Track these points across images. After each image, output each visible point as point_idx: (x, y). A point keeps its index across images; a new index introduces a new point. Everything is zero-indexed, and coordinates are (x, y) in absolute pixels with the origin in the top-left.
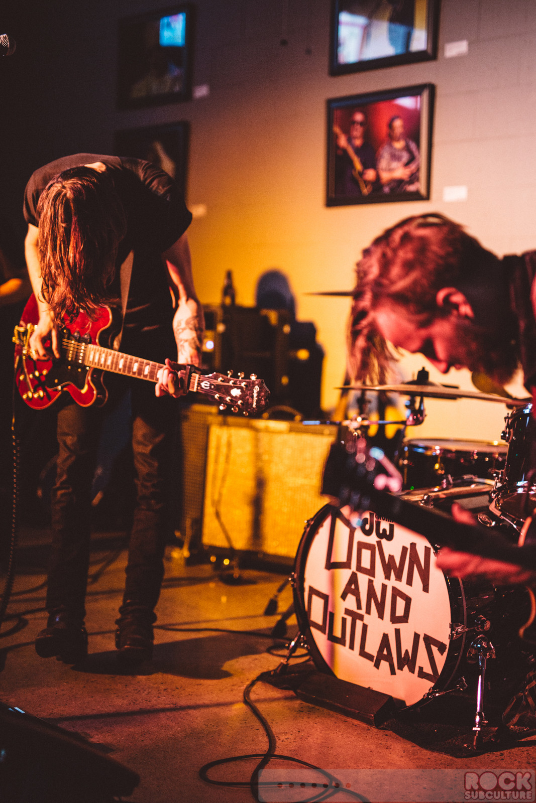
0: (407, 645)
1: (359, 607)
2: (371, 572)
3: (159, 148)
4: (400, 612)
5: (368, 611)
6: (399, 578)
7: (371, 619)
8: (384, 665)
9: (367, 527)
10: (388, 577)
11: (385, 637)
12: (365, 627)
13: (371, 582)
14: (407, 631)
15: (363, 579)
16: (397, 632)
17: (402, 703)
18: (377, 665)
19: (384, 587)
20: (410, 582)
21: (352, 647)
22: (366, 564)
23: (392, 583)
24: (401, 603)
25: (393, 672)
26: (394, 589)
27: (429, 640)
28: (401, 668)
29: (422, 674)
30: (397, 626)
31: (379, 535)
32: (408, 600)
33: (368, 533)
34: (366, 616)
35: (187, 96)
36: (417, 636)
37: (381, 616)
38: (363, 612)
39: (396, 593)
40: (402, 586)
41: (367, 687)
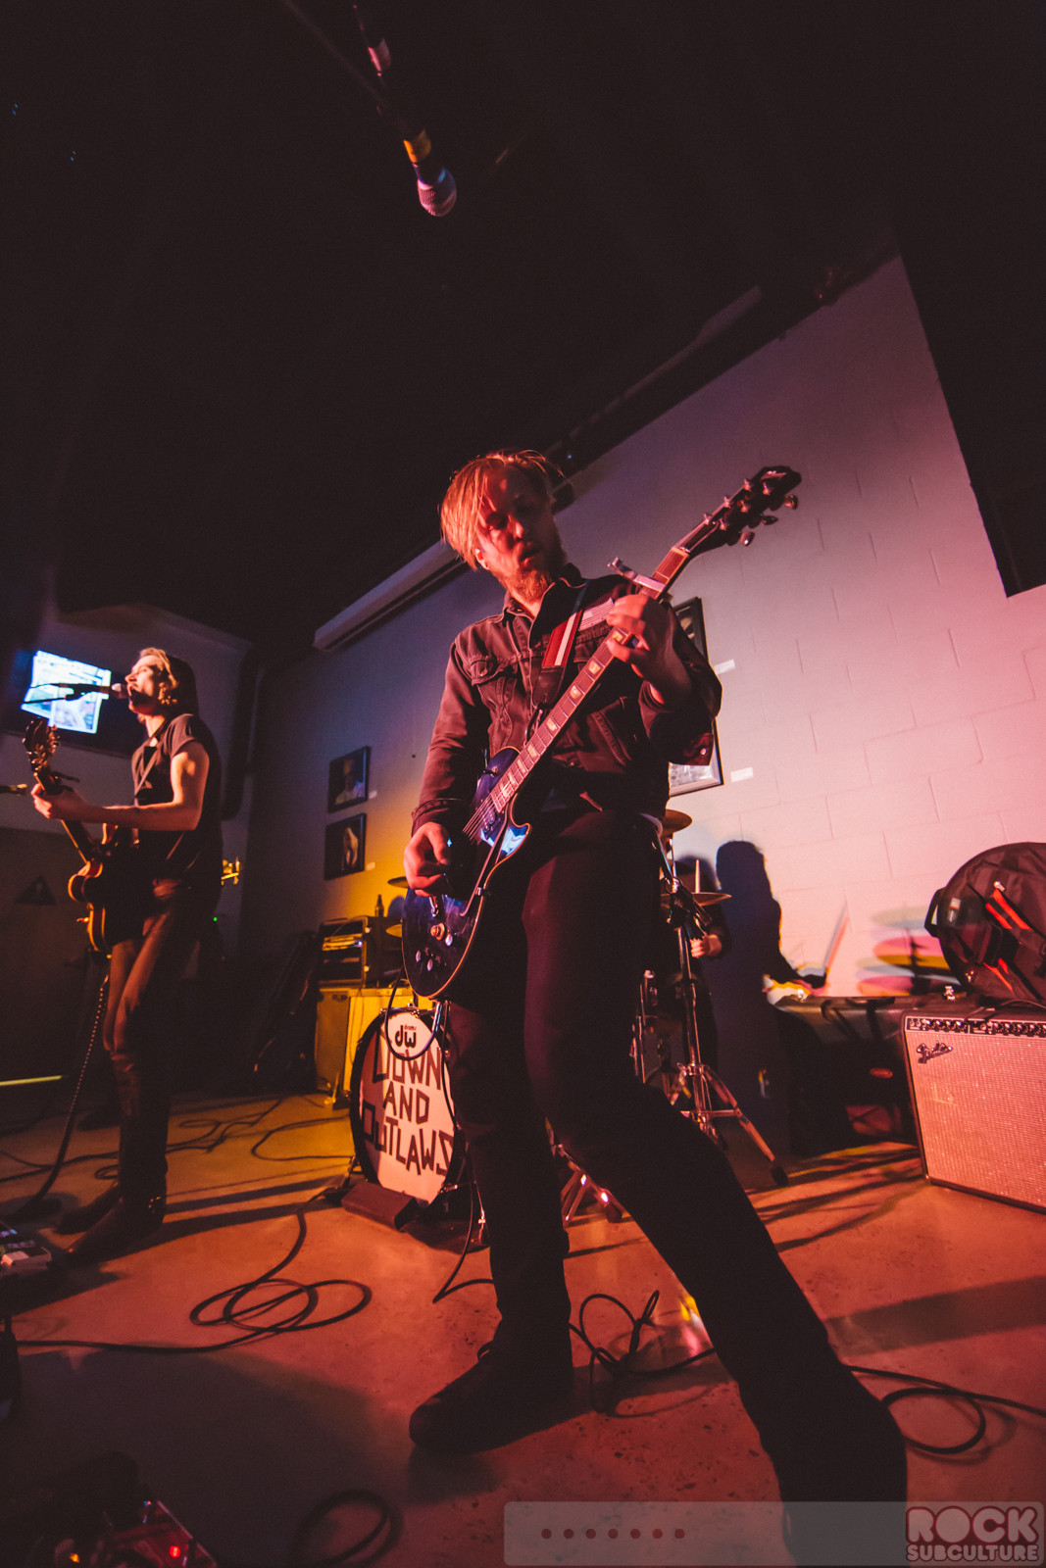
0: (428, 1145)
1: (395, 1114)
2: (401, 1079)
3: (350, 831)
4: (422, 1113)
5: (401, 1117)
6: (420, 1080)
7: (403, 1123)
8: (413, 1165)
9: (399, 1039)
10: (413, 1081)
11: (413, 1138)
12: (399, 1131)
13: (402, 1087)
14: (428, 1128)
15: (397, 1085)
16: (421, 1131)
17: (426, 1202)
18: (408, 1168)
19: (411, 1090)
20: (428, 1084)
21: (391, 1153)
22: (399, 1073)
23: (417, 1086)
24: (422, 1102)
25: (419, 1173)
26: (418, 1091)
27: (443, 1136)
28: (424, 1167)
29: (440, 1171)
30: (422, 1126)
31: (408, 1045)
32: (427, 1099)
33: (399, 1044)
34: (400, 1121)
35: (365, 798)
36: (434, 1133)
37: (410, 1119)
38: (397, 1117)
39: (420, 1094)
40: (422, 1087)
41: (400, 1190)
